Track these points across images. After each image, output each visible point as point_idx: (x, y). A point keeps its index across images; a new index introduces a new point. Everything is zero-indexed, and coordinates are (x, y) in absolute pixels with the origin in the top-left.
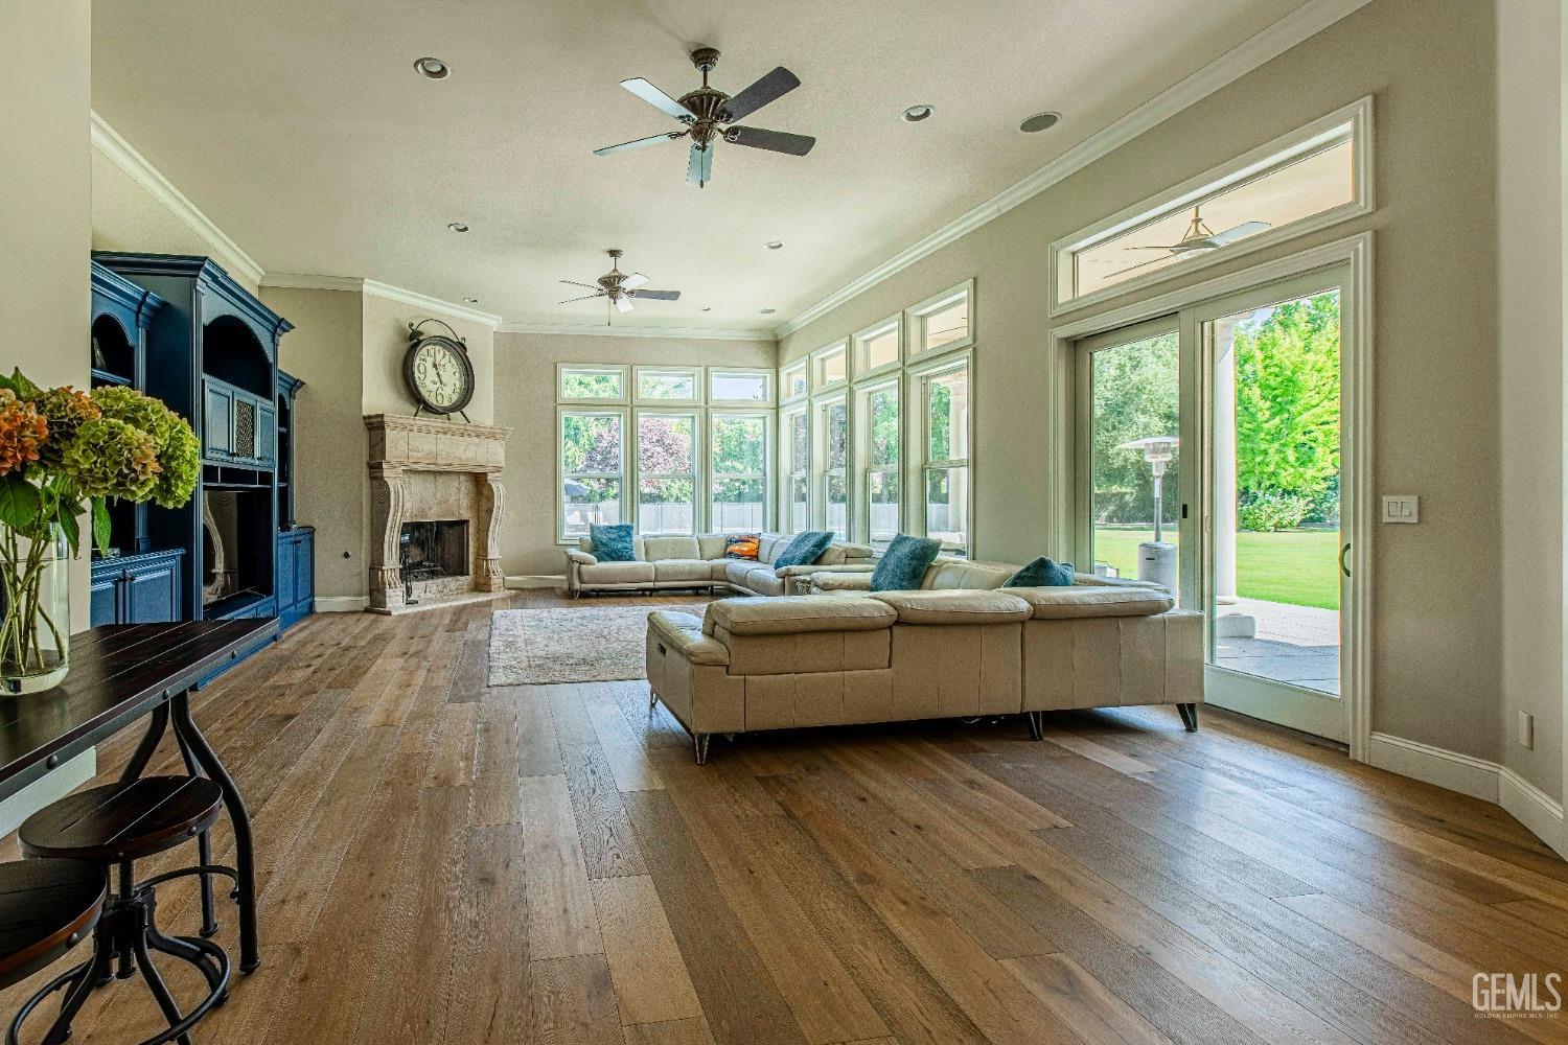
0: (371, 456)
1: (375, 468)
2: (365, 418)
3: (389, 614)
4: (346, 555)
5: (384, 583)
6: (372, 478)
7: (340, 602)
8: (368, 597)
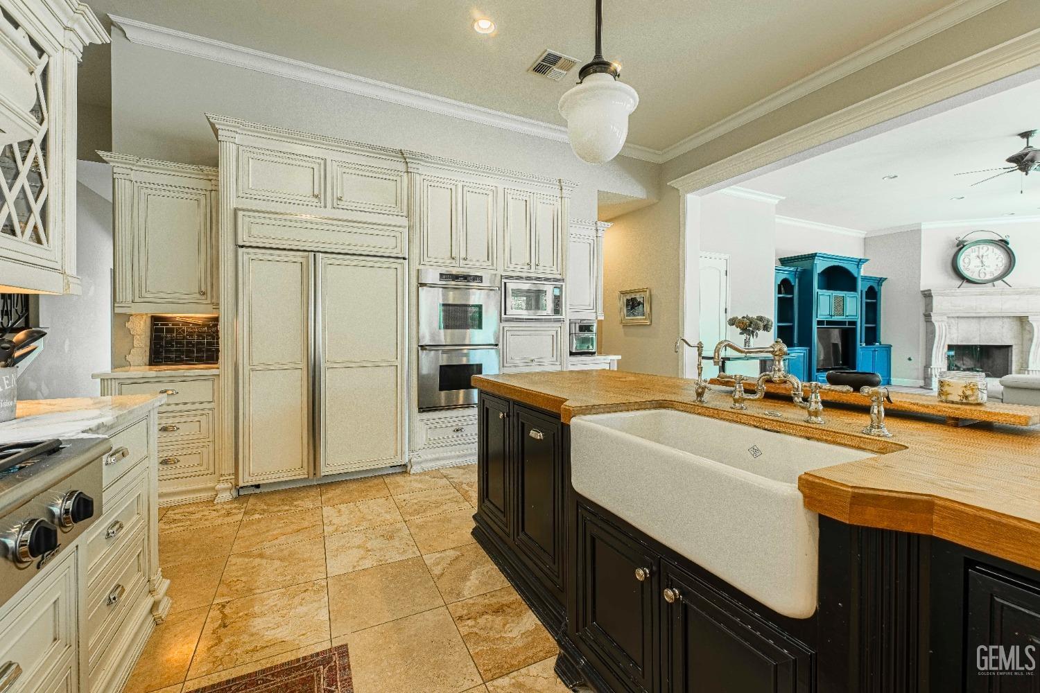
0: (926, 310)
1: (928, 317)
2: (922, 291)
3: (932, 389)
4: (910, 359)
5: (931, 374)
6: (926, 321)
7: (906, 382)
8: (923, 381)
